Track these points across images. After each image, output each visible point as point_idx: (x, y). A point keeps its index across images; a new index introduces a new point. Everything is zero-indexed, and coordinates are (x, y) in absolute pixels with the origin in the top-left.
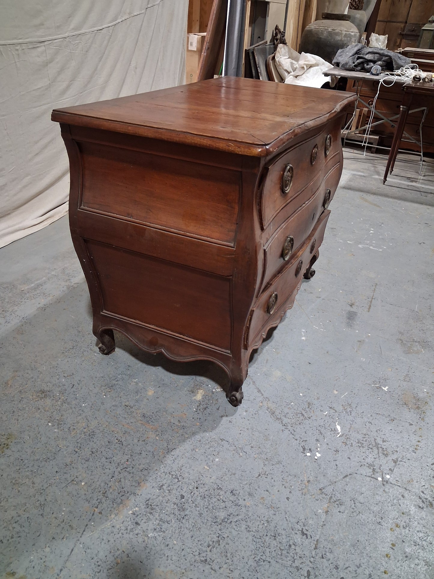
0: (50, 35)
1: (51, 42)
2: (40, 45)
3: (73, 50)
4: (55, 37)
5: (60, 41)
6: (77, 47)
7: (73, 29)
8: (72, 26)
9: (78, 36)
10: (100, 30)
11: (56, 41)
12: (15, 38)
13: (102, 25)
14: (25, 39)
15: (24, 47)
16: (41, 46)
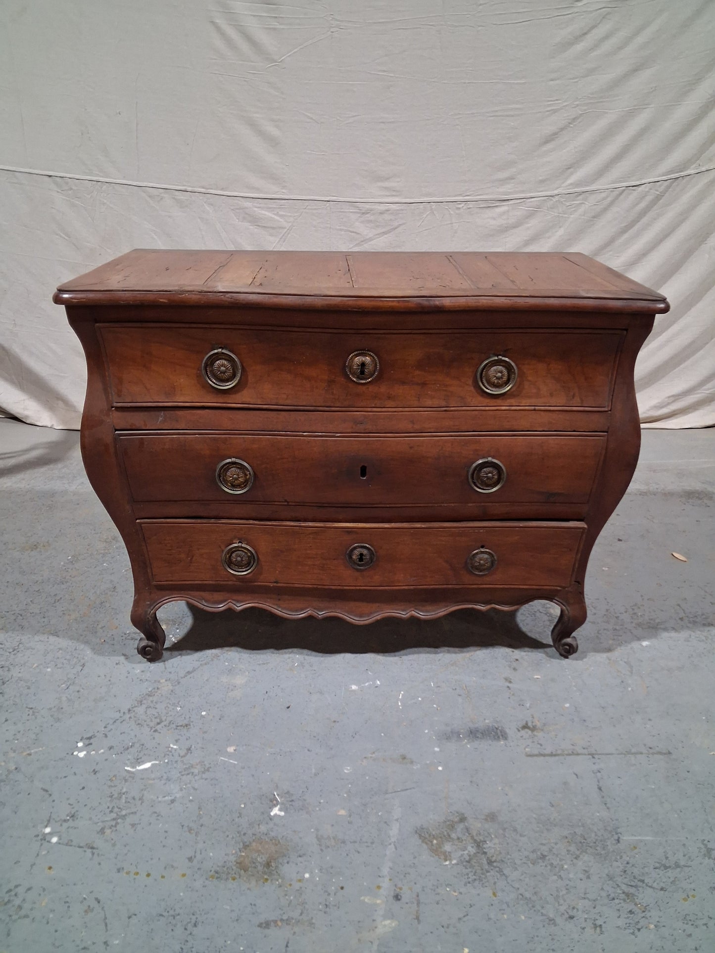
0: (523, 192)
1: (522, 200)
2: (502, 204)
3: (564, 214)
4: (531, 194)
5: (538, 200)
6: (574, 209)
7: (571, 184)
8: (569, 181)
9: (581, 194)
10: (633, 186)
11: (533, 199)
12: (460, 195)
13: (641, 179)
14: (475, 196)
15: (471, 205)
16: (504, 205)
